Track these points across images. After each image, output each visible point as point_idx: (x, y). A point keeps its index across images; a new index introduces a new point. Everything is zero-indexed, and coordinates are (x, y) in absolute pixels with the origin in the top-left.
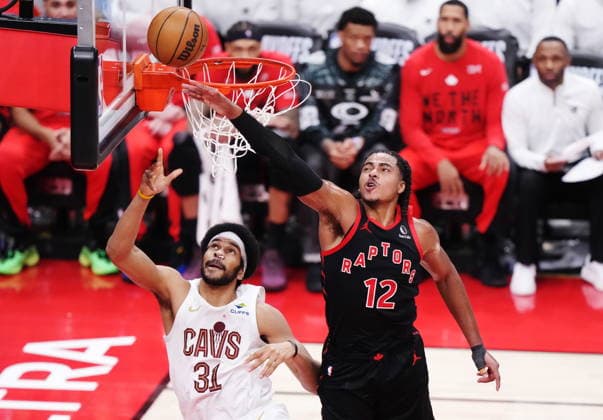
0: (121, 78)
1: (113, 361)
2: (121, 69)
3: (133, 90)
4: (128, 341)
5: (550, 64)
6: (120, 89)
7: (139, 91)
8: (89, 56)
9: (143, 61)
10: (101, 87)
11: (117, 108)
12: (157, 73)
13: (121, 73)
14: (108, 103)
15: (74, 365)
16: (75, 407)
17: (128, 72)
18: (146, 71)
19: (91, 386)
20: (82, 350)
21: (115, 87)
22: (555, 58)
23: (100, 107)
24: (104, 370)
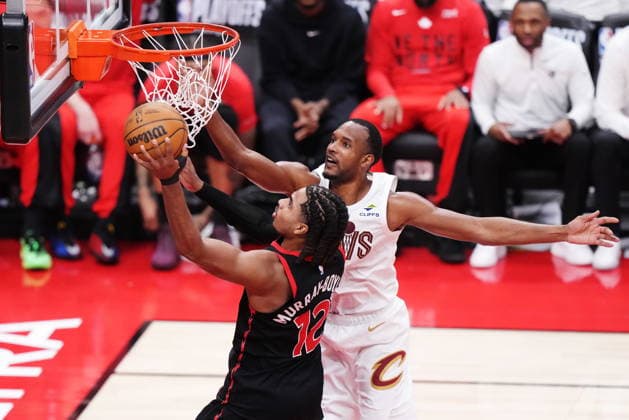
0: (54, 46)
1: (58, 345)
2: (54, 36)
3: (68, 59)
4: (74, 323)
5: (527, 28)
6: (53, 58)
7: (74, 59)
8: (19, 23)
9: (77, 28)
10: (32, 56)
11: (50, 78)
12: (94, 40)
13: (55, 41)
14: (41, 73)
15: (17, 349)
16: (18, 394)
17: (61, 39)
18: (81, 39)
19: (35, 372)
20: (25, 333)
21: (47, 56)
22: (533, 22)
23: (31, 77)
24: (49, 355)
